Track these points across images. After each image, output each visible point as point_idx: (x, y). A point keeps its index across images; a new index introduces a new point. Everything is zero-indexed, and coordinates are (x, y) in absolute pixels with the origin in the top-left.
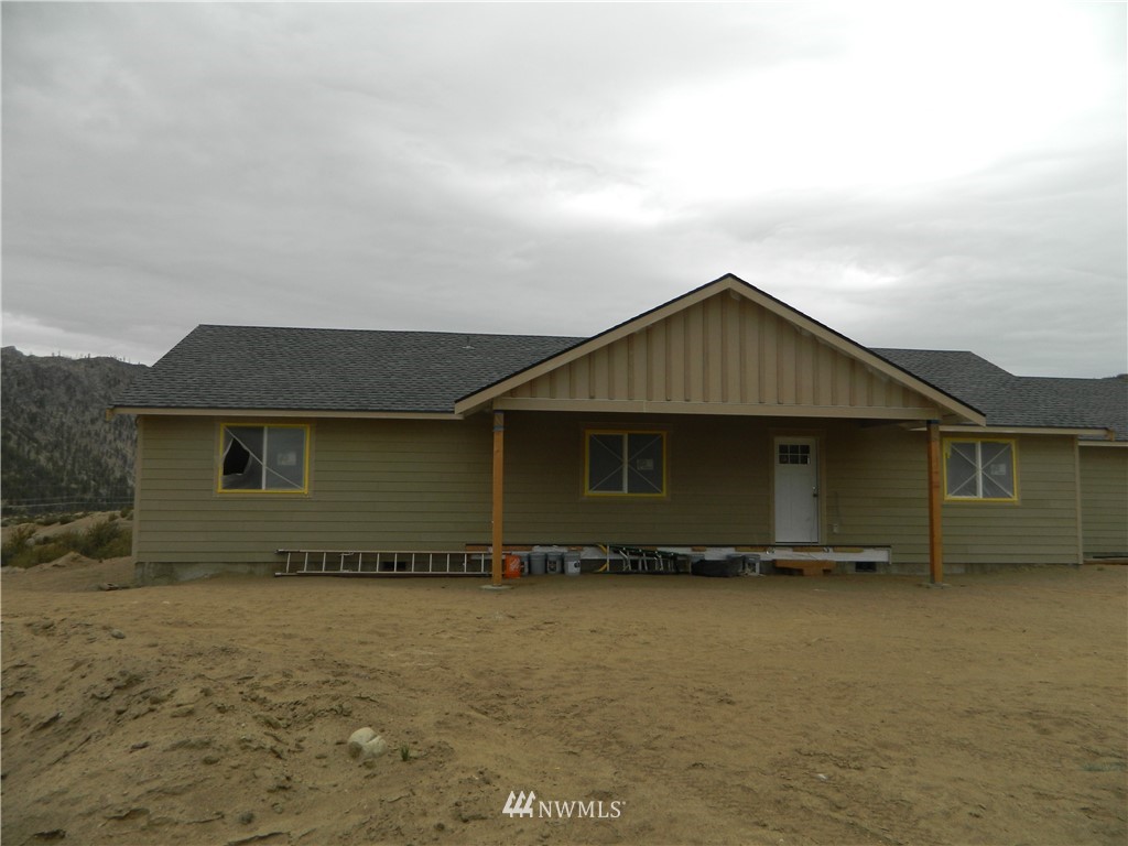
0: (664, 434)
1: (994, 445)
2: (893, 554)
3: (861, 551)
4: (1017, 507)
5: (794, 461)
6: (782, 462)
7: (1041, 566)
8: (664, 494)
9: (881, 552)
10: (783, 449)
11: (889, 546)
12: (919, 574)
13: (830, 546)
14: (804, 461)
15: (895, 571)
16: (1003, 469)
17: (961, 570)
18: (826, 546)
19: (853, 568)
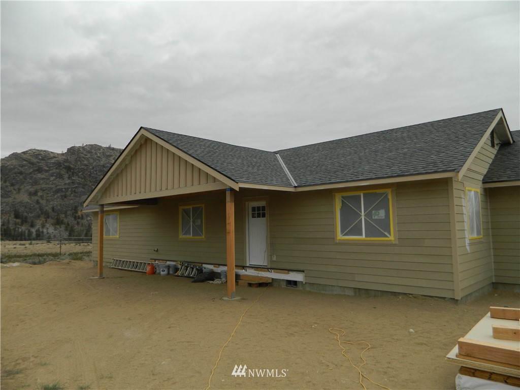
0: (203, 206)
1: (375, 194)
2: (305, 276)
3: (288, 273)
4: (395, 245)
5: (259, 216)
6: (253, 217)
7: (415, 297)
8: (203, 237)
9: (299, 274)
10: (254, 209)
11: (303, 271)
12: (322, 292)
13: (273, 269)
14: (264, 216)
15: (308, 289)
16: (382, 213)
17: (351, 293)
18: (270, 269)
19: (285, 283)
